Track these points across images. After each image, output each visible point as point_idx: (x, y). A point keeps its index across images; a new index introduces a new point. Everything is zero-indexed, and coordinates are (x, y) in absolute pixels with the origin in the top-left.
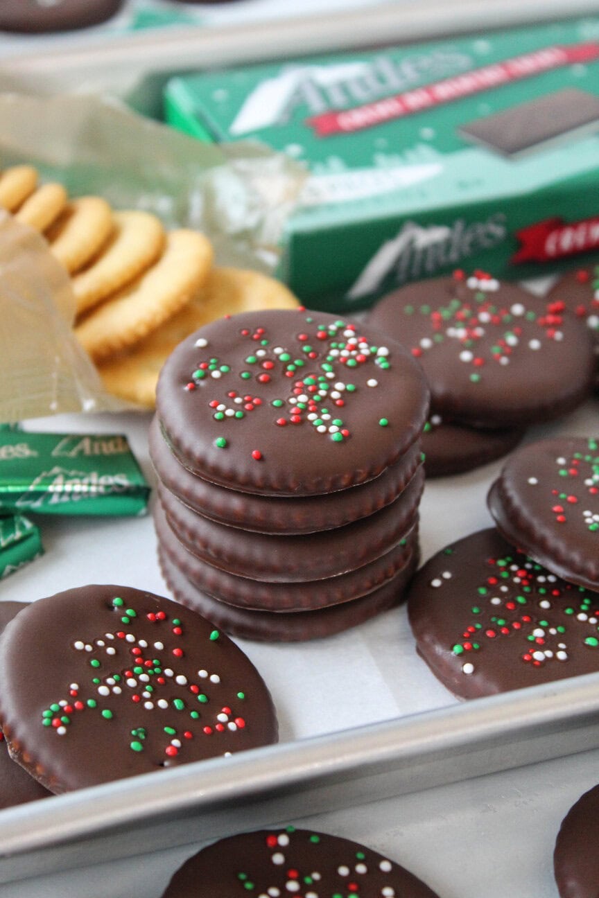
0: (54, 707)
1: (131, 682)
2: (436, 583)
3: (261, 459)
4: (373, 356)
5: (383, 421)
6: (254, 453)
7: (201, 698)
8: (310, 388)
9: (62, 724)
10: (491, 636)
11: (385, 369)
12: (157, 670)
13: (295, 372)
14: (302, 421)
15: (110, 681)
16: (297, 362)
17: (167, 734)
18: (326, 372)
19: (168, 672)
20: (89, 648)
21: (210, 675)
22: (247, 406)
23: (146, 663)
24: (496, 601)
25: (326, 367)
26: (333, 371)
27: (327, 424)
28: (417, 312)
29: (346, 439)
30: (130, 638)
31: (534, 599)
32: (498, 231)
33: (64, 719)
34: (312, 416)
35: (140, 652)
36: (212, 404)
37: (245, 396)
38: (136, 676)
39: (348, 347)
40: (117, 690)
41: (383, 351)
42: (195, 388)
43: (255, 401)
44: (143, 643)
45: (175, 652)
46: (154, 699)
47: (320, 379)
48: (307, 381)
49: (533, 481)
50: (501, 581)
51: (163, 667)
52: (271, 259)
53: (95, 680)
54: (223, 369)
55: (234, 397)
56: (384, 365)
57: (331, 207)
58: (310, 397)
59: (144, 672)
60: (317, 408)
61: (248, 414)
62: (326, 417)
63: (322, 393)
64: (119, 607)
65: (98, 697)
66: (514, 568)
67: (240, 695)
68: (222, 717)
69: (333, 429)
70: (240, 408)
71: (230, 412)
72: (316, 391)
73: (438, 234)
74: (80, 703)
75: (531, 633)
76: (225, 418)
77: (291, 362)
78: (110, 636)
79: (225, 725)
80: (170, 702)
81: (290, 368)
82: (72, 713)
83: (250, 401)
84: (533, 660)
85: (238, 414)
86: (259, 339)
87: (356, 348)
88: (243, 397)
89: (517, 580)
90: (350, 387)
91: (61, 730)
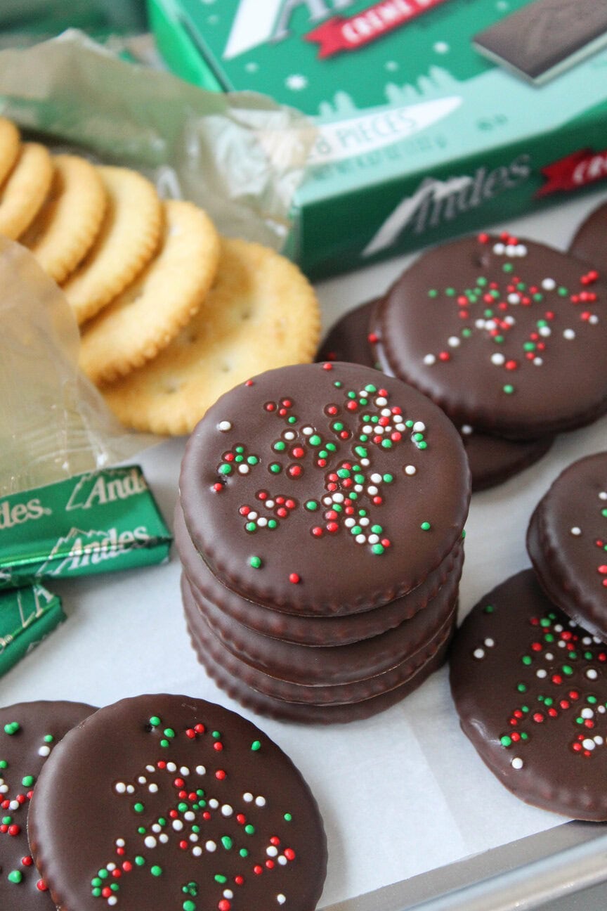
0: (102, 873)
1: (177, 825)
2: (479, 654)
3: (300, 581)
4: (410, 431)
5: (425, 526)
6: (292, 577)
7: (248, 829)
8: (345, 483)
9: (112, 893)
10: (538, 721)
11: (422, 450)
12: (202, 803)
13: (327, 459)
14: (341, 529)
15: (156, 828)
16: (329, 446)
17: (217, 883)
18: (361, 458)
19: (213, 803)
20: (131, 789)
21: (255, 797)
22: (280, 512)
23: (190, 796)
24: (541, 674)
25: (360, 451)
26: (369, 456)
27: (366, 531)
28: (441, 294)
29: (387, 550)
30: (171, 767)
31: (580, 669)
32: (524, 171)
33: (113, 886)
34: (349, 522)
35: (182, 783)
36: (242, 510)
37: (276, 497)
38: (180, 816)
39: (381, 421)
40: (164, 838)
41: (419, 426)
42: (223, 489)
43: (288, 504)
44: (184, 771)
45: (218, 774)
46: (201, 843)
47: (355, 468)
48: (342, 473)
49: (576, 531)
50: (547, 647)
51: (207, 798)
52: (282, 231)
53: (141, 830)
54: (251, 460)
55: (265, 500)
56: (422, 445)
57: (342, 166)
58: (346, 496)
59: (189, 809)
60: (354, 508)
61: (282, 521)
62: (364, 521)
63: (358, 488)
64: (156, 727)
65: (145, 852)
66: (558, 628)
67: (287, 817)
68: (271, 851)
69: (373, 539)
70: (272, 514)
71: (262, 522)
72: (351, 488)
73: (459, 184)
74: (129, 864)
75: (579, 715)
76: (258, 528)
77: (322, 447)
78: (151, 768)
79: (274, 859)
80: (219, 843)
81: (322, 454)
82: (120, 877)
83: (282, 505)
84: (583, 750)
85: (272, 524)
86: (286, 417)
87: (390, 422)
88: (274, 500)
89: (562, 644)
90: (387, 478)
91: (112, 901)
